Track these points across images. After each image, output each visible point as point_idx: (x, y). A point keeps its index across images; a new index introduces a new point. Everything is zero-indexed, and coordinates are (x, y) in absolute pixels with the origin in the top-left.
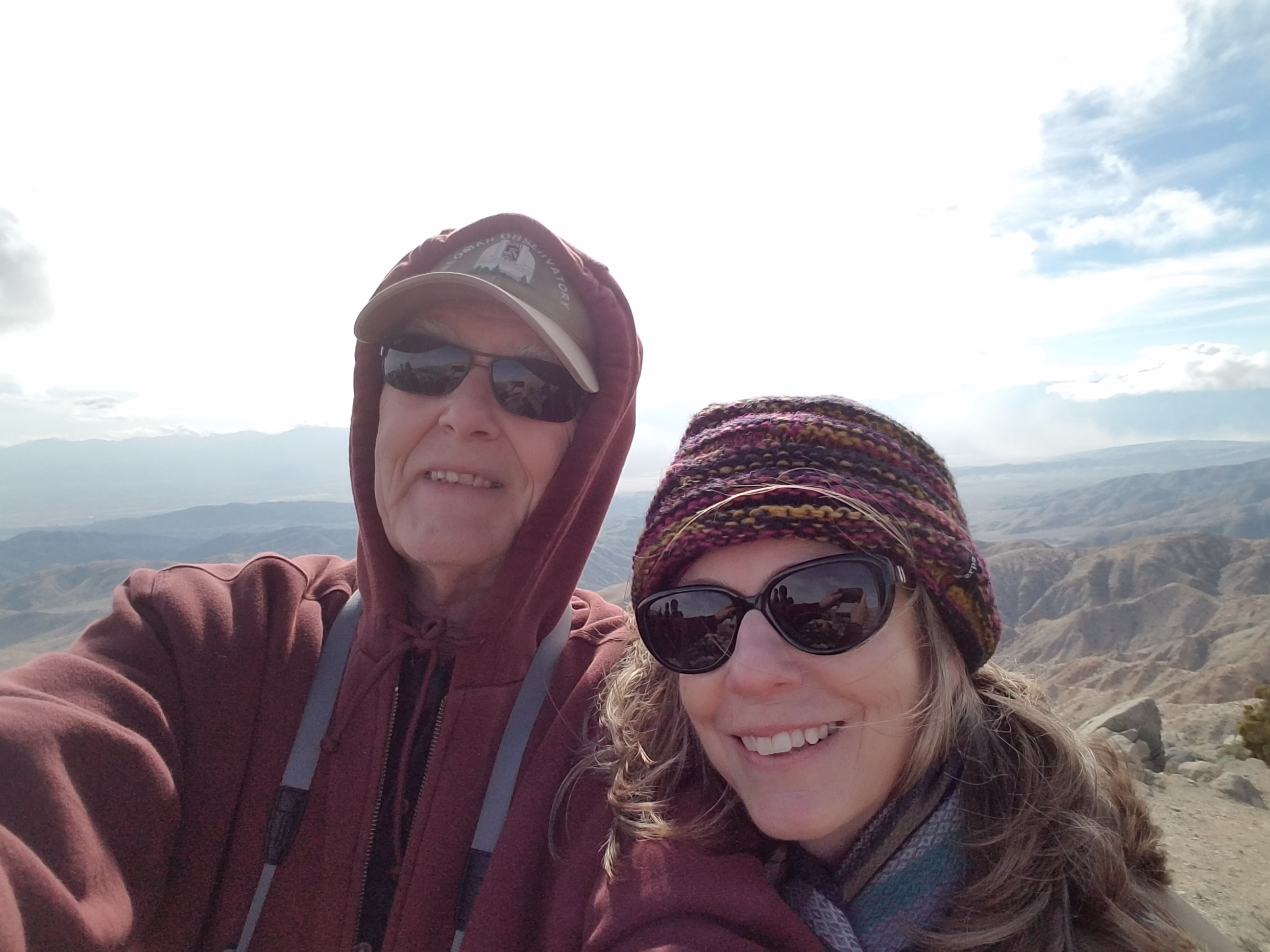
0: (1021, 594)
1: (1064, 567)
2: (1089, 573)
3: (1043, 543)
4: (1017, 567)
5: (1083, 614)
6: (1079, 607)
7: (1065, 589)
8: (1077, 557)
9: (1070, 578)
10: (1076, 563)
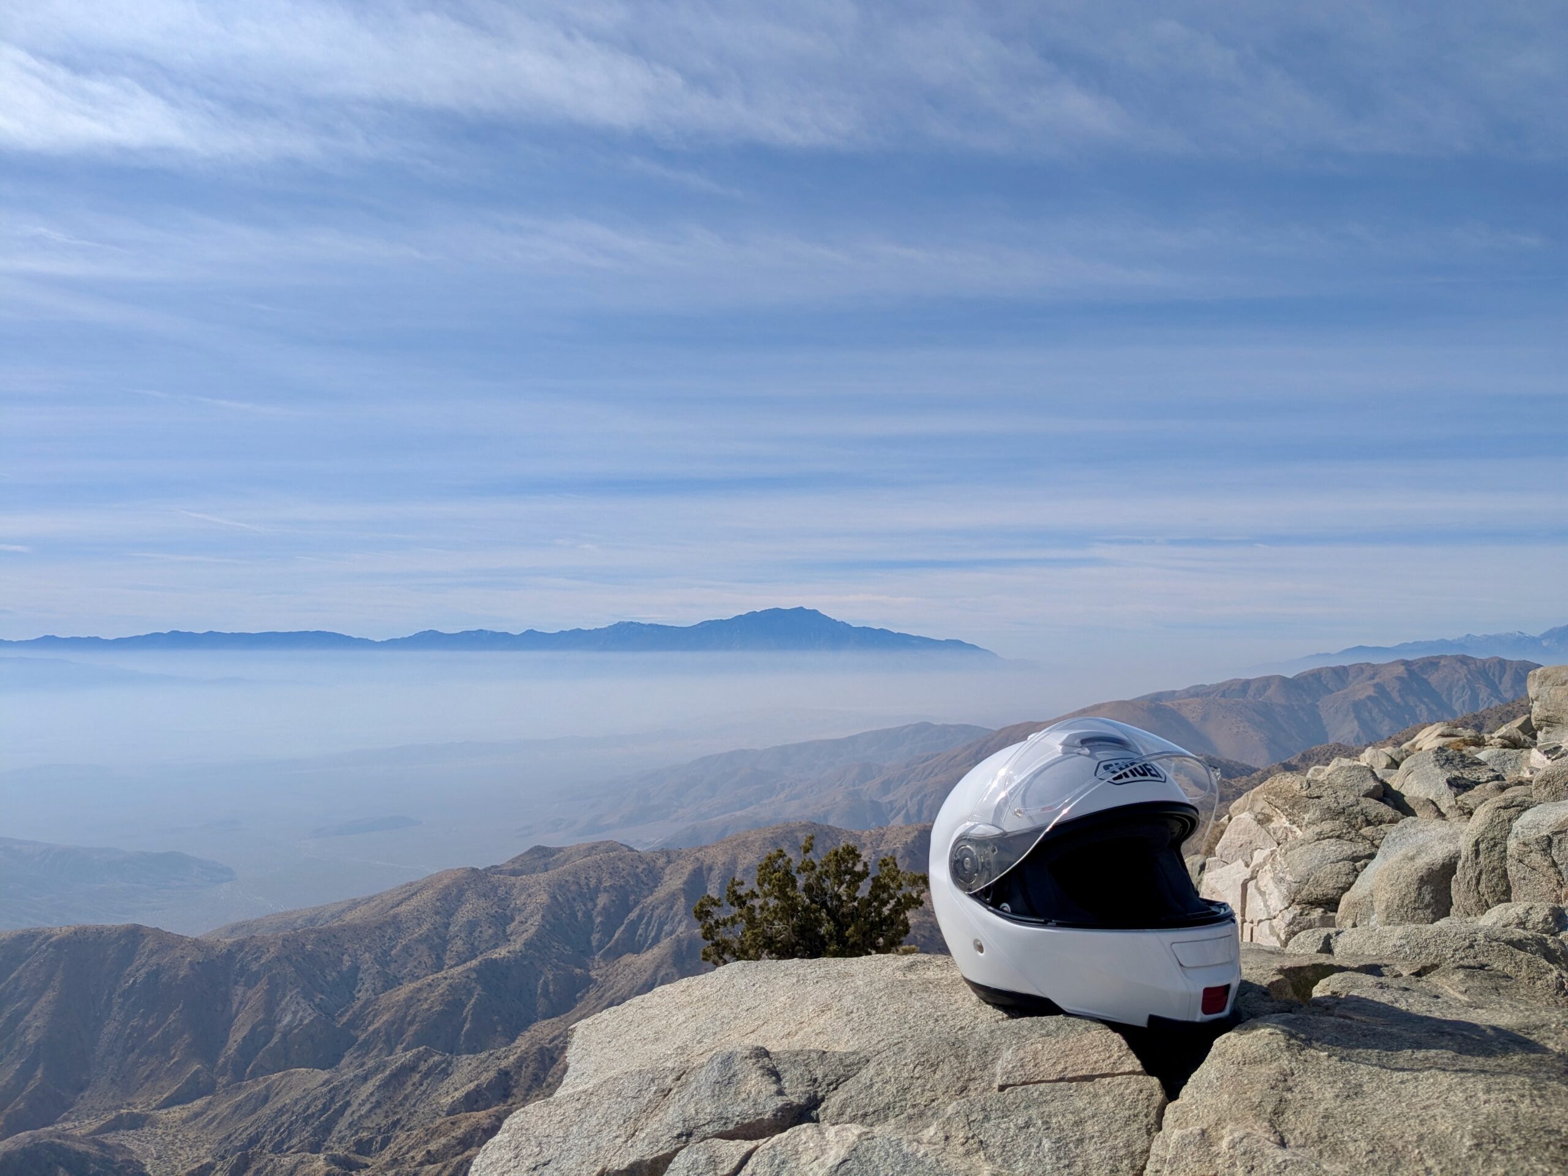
0: (599, 920)
1: (654, 877)
2: (685, 883)
3: (626, 846)
4: (593, 882)
5: (679, 941)
6: (672, 933)
7: (654, 908)
8: (669, 862)
9: (661, 892)
10: (667, 871)
